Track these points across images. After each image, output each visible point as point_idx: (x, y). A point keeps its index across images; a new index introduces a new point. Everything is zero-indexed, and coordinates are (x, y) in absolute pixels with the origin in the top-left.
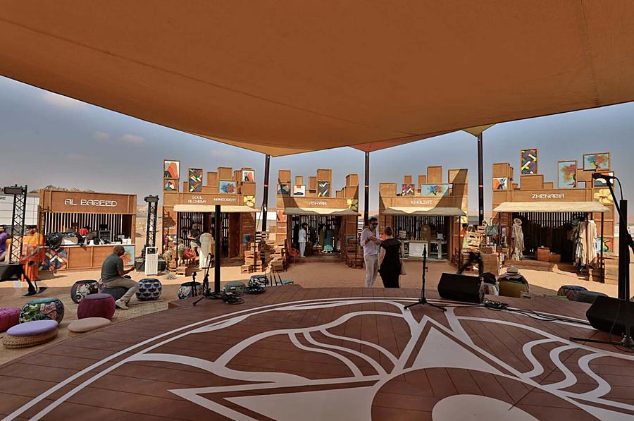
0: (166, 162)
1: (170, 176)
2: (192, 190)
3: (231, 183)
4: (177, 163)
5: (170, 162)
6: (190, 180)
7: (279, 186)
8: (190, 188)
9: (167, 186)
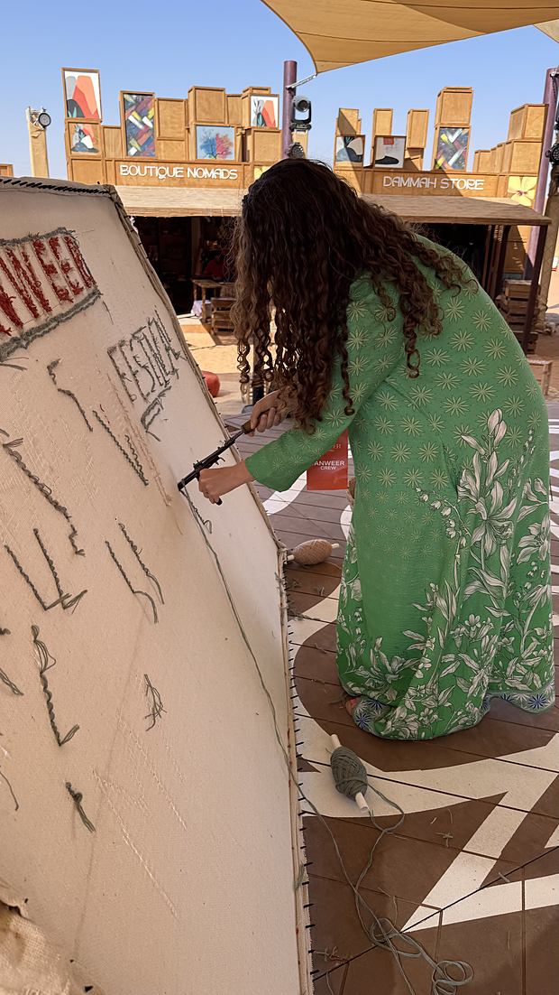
0: (68, 74)
1: (80, 114)
2: (133, 151)
3: (222, 132)
4: (94, 77)
5: (76, 75)
6: (127, 123)
7: (340, 139)
8: (128, 146)
9: (75, 142)
